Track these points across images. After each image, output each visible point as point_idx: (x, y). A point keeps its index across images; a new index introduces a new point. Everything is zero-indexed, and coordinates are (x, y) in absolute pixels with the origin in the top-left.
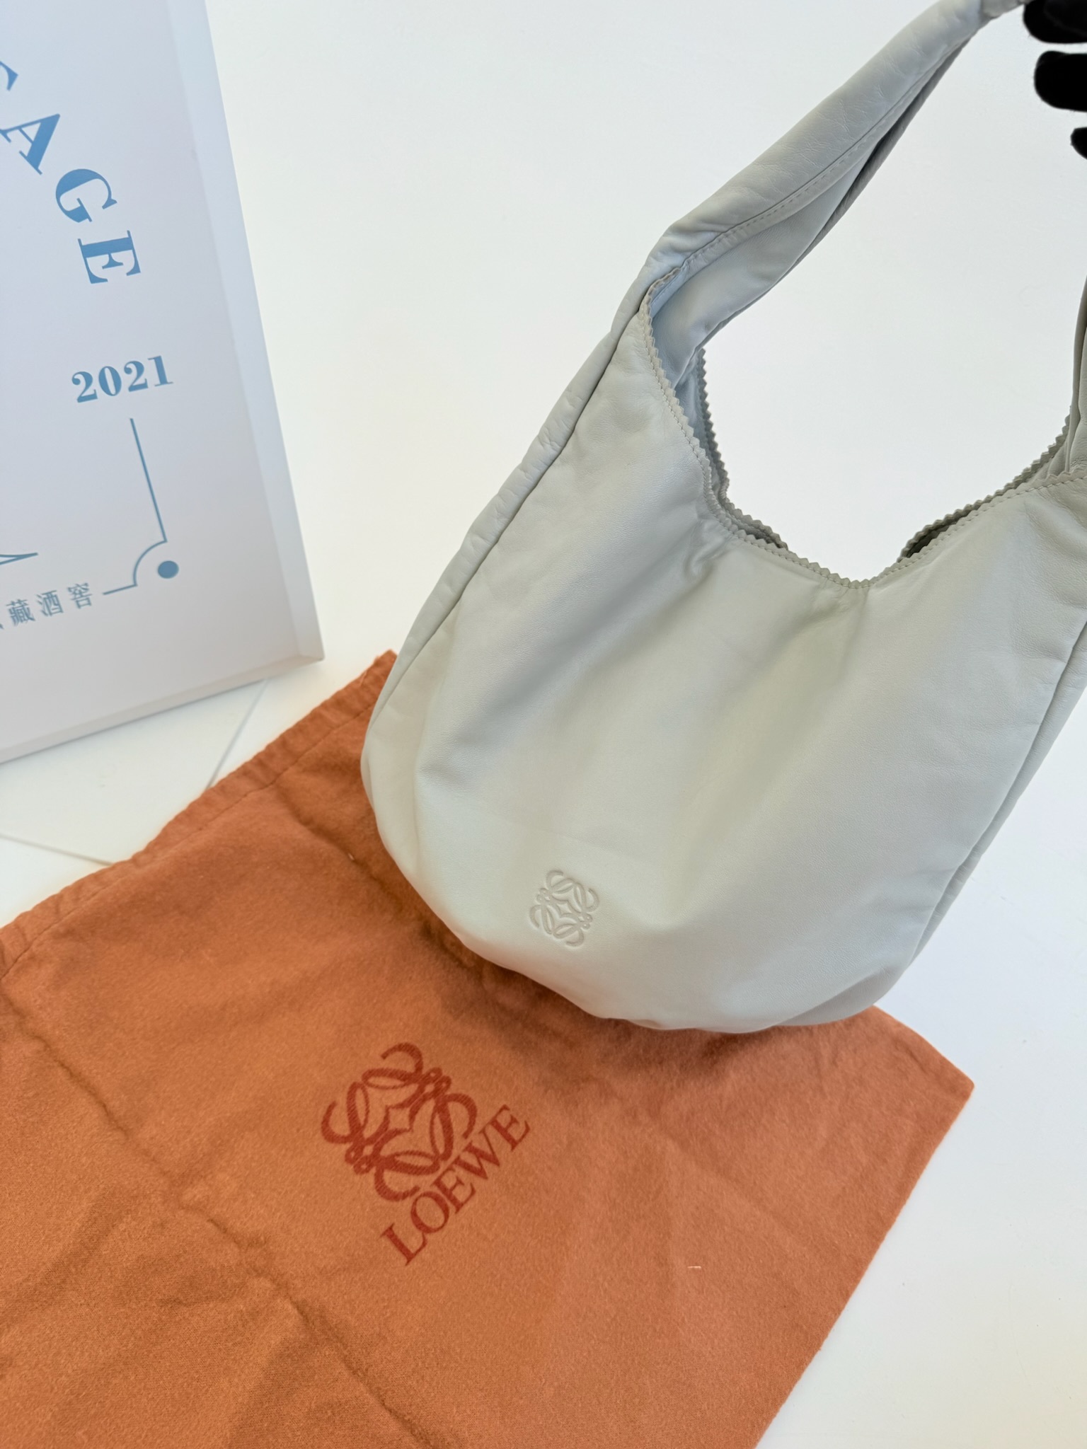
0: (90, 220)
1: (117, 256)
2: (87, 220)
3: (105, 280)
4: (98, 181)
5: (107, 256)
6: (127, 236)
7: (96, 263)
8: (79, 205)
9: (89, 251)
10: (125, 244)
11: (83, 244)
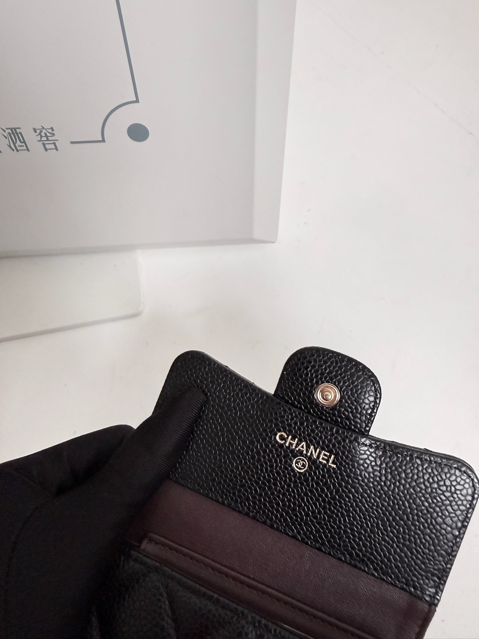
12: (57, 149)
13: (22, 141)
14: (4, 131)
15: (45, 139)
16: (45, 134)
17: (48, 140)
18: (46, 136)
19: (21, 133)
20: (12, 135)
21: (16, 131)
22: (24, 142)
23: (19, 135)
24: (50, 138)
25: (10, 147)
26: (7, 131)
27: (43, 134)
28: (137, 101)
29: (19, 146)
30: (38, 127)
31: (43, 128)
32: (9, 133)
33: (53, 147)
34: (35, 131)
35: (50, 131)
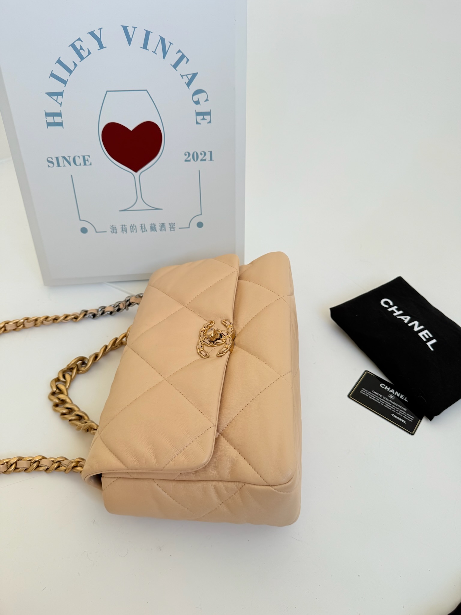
0: (200, 105)
1: (205, 117)
3: (201, 124)
4: (205, 93)
5: (203, 116)
6: (209, 111)
7: (199, 118)
8: (198, 100)
9: (198, 114)
10: (209, 113)
12: (174, 230)
14: (160, 224)
15: (171, 227)
18: (172, 226)
19: (165, 225)
20: (162, 225)
22: (165, 228)
24: (173, 227)
25: (160, 230)
28: (201, 214)
29: (163, 229)
30: (170, 223)
31: (172, 223)
33: (173, 229)
35: (174, 224)
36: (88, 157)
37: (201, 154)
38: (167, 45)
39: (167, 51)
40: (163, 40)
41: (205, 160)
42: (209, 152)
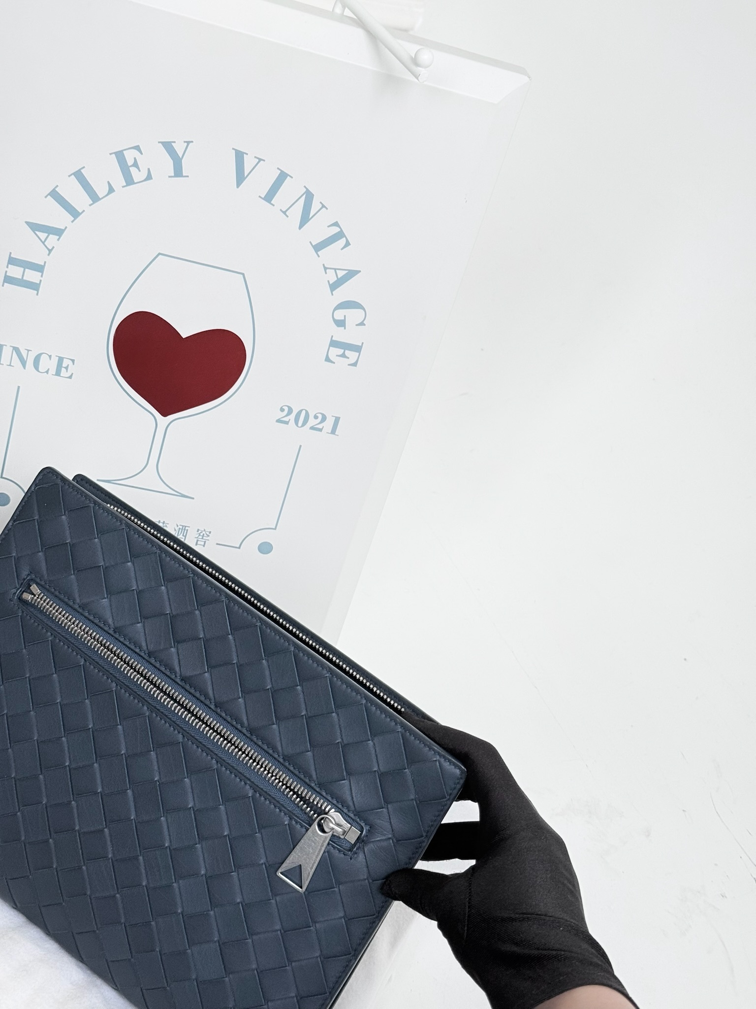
0: (345, 329)
1: (347, 353)
2: (343, 328)
3: (334, 363)
4: (360, 312)
5: (343, 350)
6: (360, 345)
7: (335, 352)
8: (343, 319)
9: (334, 344)
10: (357, 349)
11: (333, 339)
12: (204, 546)
13: (185, 535)
14: (177, 526)
16: (204, 534)
17: (202, 538)
18: (203, 536)
19: (187, 530)
20: (181, 530)
21: (185, 528)
22: (185, 537)
23: (186, 531)
24: (204, 538)
26: (179, 527)
27: (202, 534)
28: (275, 529)
31: (205, 530)
32: (180, 529)
33: (203, 543)
34: (198, 531)
35: (208, 533)
36: (70, 363)
37: (316, 417)
38: (315, 206)
39: (310, 216)
40: (309, 196)
41: (320, 430)
42: (334, 418)
